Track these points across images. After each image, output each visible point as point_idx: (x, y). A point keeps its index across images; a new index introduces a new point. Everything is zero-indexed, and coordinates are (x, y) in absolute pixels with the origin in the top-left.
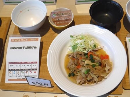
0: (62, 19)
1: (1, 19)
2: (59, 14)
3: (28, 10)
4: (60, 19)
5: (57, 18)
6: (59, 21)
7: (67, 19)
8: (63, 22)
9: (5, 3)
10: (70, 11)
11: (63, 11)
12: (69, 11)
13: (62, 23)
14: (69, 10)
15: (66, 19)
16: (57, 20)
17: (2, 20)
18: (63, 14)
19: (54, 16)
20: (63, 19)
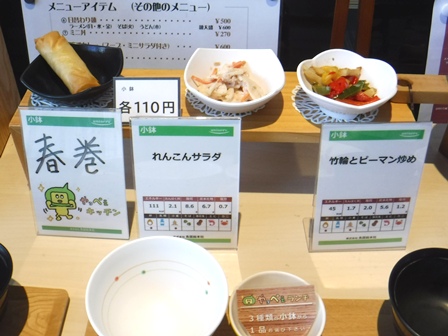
0: (277, 318)
1: (29, 295)
2: (268, 298)
3: (144, 272)
4: (270, 317)
5: (259, 313)
6: (266, 324)
7: (299, 317)
8: (283, 329)
9: (44, 227)
10: (312, 287)
11: (284, 289)
12: (308, 287)
13: (277, 330)
14: (307, 284)
15: (294, 317)
16: (260, 318)
17: (30, 300)
18: (282, 297)
19: (249, 304)
20: (282, 317)
